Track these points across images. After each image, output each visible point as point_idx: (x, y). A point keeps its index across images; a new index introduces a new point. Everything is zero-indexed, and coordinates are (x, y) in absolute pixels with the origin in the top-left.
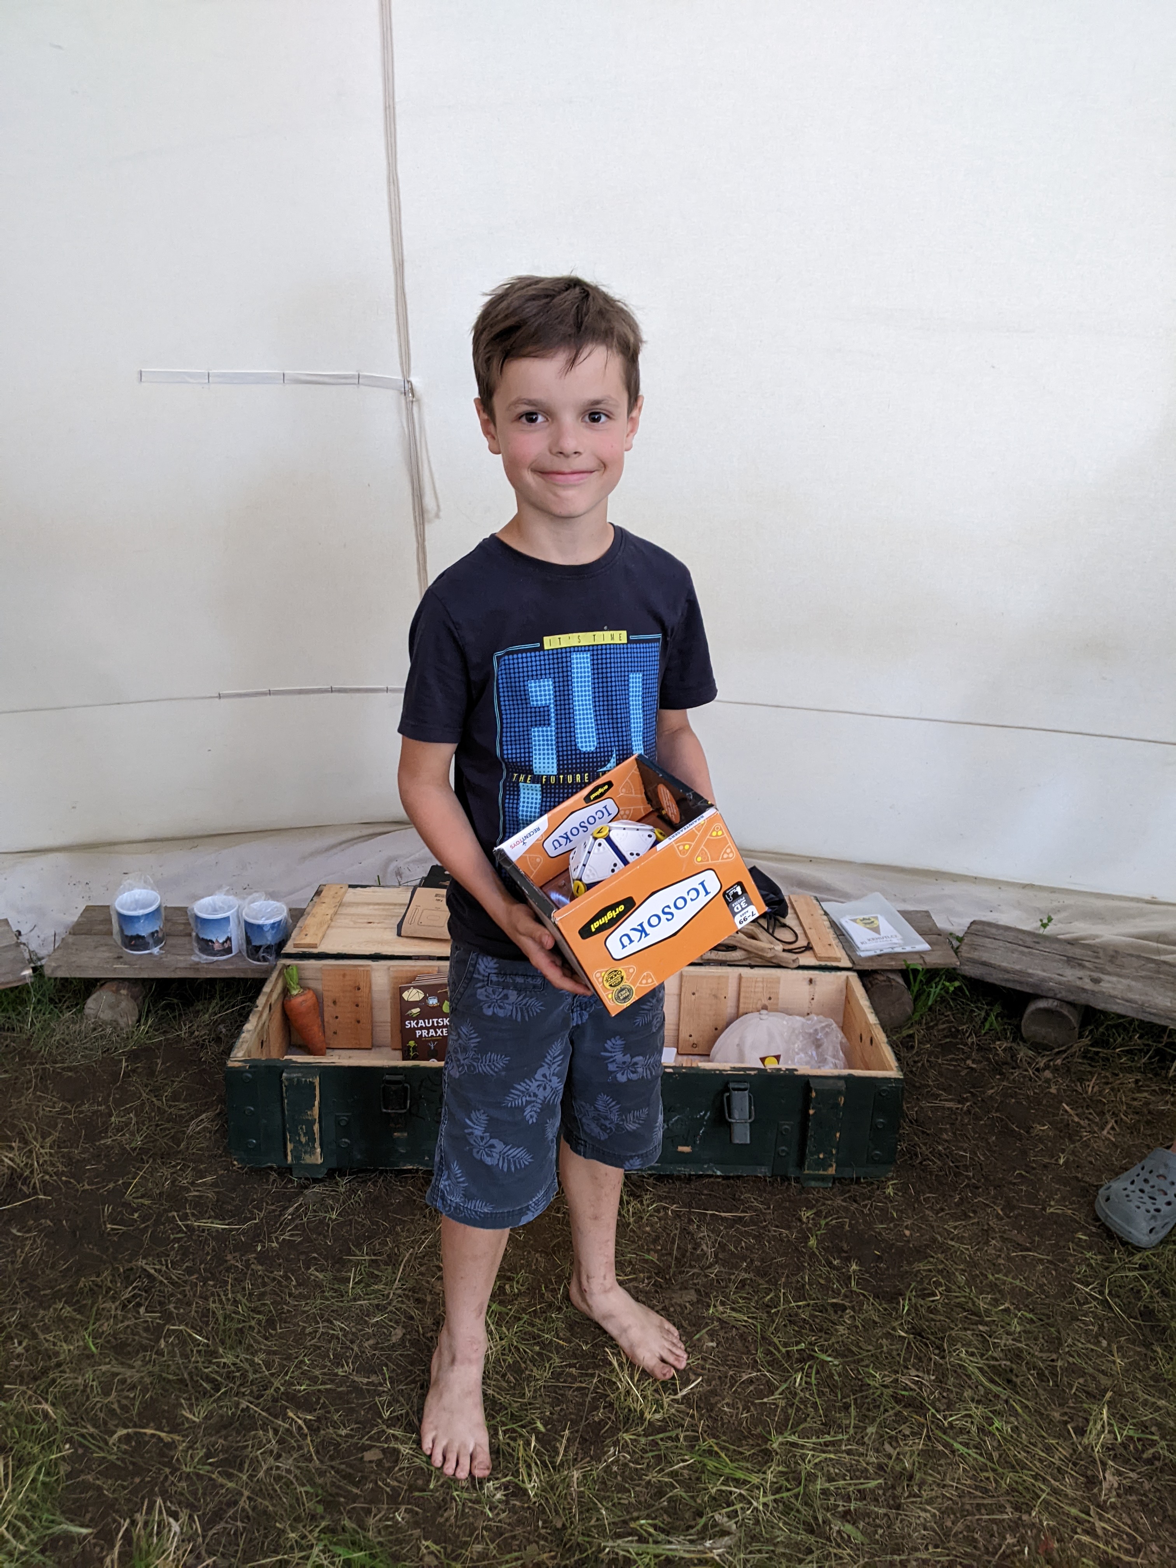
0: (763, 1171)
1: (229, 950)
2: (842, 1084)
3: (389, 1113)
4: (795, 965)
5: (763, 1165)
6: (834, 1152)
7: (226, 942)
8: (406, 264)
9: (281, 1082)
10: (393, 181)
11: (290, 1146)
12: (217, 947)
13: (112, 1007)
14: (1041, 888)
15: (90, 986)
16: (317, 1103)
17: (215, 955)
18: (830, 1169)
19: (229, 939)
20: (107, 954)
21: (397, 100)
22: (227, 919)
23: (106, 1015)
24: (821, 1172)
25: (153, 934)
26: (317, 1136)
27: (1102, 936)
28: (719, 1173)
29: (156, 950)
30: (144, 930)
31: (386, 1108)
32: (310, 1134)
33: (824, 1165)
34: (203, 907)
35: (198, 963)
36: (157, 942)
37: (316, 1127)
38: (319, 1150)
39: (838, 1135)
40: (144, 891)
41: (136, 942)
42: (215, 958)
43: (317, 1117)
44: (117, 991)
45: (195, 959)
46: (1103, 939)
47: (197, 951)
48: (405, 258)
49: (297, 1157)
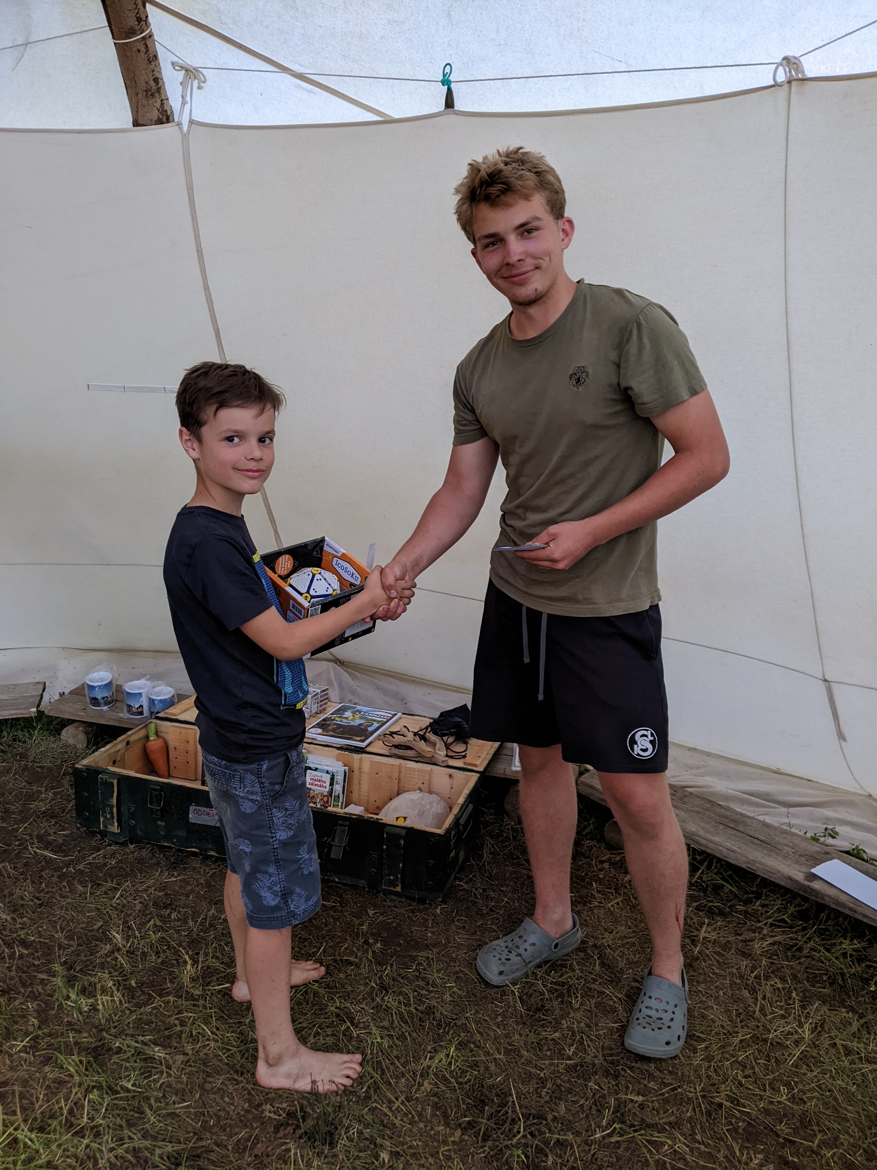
0: (362, 883)
1: (141, 713)
2: (403, 832)
3: (152, 809)
4: (445, 764)
5: (362, 879)
6: (399, 876)
7: (139, 707)
8: (220, 331)
9: (98, 779)
10: (206, 288)
11: (102, 819)
12: (134, 710)
13: (74, 737)
14: (701, 752)
15: (64, 723)
16: (115, 795)
17: (132, 714)
18: (397, 888)
19: (141, 706)
20: (79, 707)
21: (203, 247)
22: (140, 694)
23: (71, 741)
24: (392, 889)
25: (103, 698)
26: (115, 815)
27: (714, 787)
28: (337, 880)
29: (105, 708)
30: (99, 695)
31: (151, 805)
32: (111, 813)
33: (393, 884)
34: (130, 687)
35: (122, 718)
36: (107, 703)
37: (115, 810)
38: (116, 824)
39: (401, 865)
40: (106, 673)
41: (95, 701)
42: (133, 717)
43: (115, 804)
44: (78, 727)
45: (121, 715)
46: (714, 789)
47: (125, 712)
48: (219, 328)
49: (105, 826)
